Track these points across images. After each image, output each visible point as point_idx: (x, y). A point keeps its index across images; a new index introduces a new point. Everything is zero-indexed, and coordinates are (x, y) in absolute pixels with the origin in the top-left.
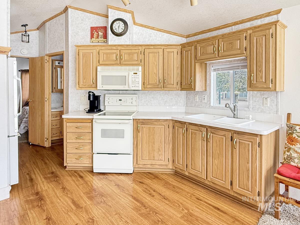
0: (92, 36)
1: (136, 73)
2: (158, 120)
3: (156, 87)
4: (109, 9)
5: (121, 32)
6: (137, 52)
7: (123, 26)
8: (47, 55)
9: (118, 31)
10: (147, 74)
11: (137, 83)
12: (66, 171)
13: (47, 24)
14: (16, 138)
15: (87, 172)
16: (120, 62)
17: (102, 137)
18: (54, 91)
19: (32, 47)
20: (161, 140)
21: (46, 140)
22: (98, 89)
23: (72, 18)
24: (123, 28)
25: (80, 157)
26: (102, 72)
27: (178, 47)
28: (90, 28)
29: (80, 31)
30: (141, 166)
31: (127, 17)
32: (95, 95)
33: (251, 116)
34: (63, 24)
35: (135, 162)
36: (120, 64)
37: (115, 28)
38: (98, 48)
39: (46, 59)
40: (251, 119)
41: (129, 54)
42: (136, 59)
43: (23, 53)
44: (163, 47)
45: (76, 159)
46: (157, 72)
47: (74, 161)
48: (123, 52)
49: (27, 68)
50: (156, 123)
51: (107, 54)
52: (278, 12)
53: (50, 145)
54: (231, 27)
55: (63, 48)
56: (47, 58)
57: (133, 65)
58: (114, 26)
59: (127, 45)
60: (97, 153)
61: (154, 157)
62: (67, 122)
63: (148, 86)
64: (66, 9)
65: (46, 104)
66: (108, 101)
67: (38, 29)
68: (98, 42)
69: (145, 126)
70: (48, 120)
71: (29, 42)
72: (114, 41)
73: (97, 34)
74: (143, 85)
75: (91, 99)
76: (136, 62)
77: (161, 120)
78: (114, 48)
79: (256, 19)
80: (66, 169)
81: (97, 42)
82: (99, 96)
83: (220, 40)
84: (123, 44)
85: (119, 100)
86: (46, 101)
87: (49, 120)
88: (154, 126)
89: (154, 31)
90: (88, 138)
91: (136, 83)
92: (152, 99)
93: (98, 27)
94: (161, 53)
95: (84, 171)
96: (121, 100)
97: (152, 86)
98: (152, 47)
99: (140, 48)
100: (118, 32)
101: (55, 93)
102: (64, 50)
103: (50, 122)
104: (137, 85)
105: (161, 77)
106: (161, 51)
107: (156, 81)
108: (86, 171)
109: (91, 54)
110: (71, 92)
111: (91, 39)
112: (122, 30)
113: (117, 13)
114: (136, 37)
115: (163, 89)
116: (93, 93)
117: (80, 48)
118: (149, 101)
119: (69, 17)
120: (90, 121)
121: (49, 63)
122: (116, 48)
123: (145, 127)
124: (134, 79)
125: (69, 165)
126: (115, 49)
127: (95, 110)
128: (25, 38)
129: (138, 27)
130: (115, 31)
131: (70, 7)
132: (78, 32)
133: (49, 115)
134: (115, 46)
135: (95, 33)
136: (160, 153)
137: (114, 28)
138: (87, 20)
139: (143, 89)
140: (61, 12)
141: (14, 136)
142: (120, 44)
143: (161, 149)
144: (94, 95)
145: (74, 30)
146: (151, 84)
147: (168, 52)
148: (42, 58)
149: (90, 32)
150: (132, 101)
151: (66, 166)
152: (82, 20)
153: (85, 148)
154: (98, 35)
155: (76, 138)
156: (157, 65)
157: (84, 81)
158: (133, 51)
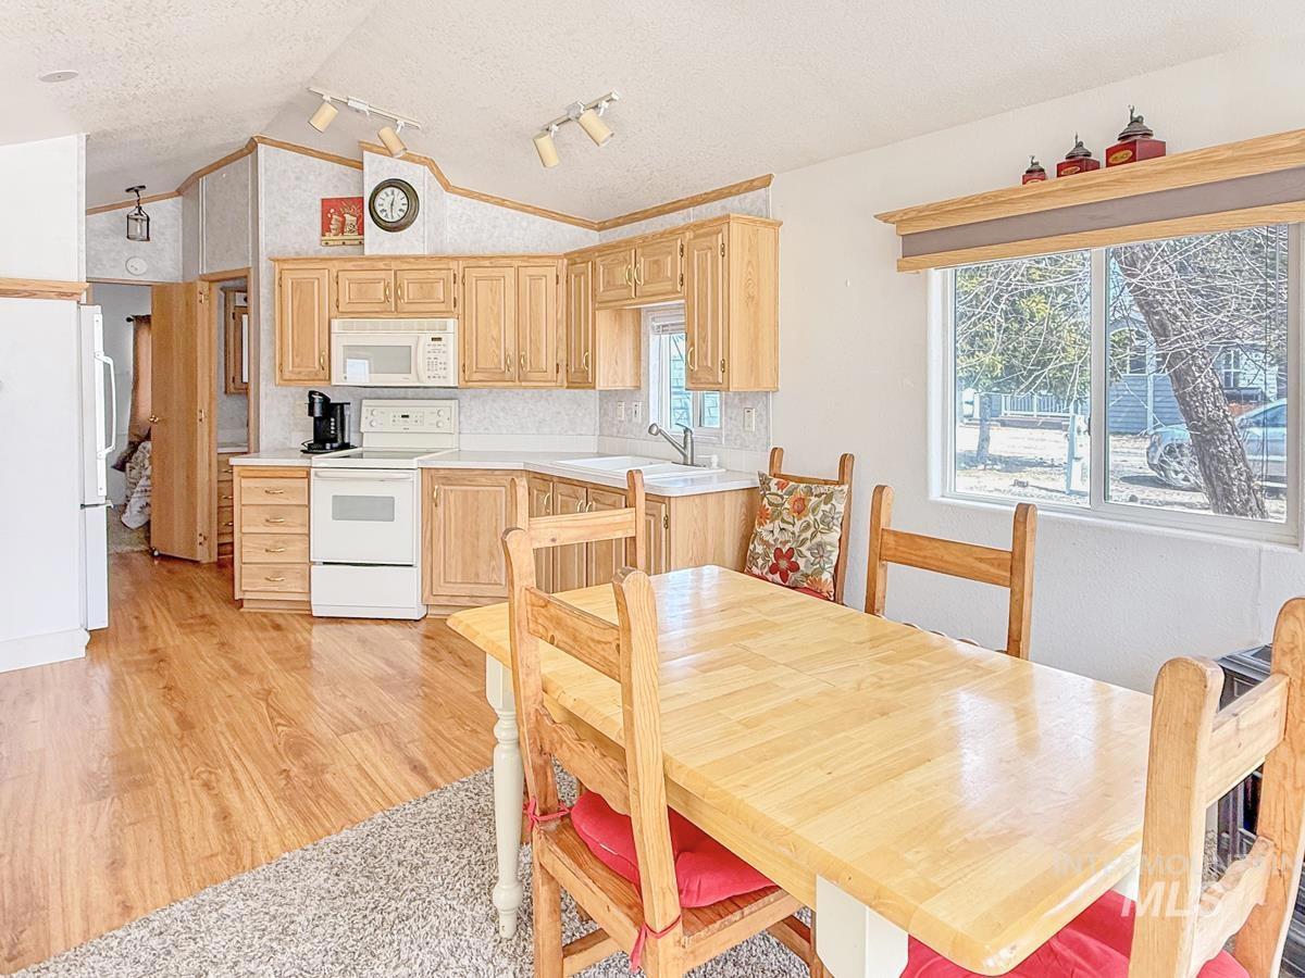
0: (326, 228)
1: (440, 339)
2: (489, 472)
3: (497, 377)
4: (365, 153)
5: (398, 218)
6: (442, 276)
7: (405, 201)
8: (203, 278)
9: (389, 214)
10: (472, 340)
11: (443, 366)
12: (242, 614)
13: (204, 182)
14: (102, 512)
15: (299, 618)
16: (394, 306)
17: (334, 518)
18: (232, 390)
19: (163, 250)
20: (496, 528)
21: (201, 539)
22: (334, 383)
23: (269, 173)
24: (405, 208)
25: (278, 573)
26: (345, 334)
27: (560, 261)
28: (319, 203)
29: (290, 211)
30: (442, 601)
31: (415, 175)
32: (332, 402)
33: (715, 459)
34: (247, 186)
35: (428, 589)
36: (398, 312)
37: (381, 208)
38: (335, 267)
39: (199, 289)
40: (715, 465)
41: (421, 283)
42: (442, 297)
43: (132, 270)
44: (516, 263)
45: (267, 579)
46: (500, 331)
47: (262, 584)
48: (405, 277)
49: (146, 311)
50: (483, 480)
51: (360, 282)
52: (766, 181)
53: (215, 558)
54: (685, 211)
55: (247, 258)
56: (203, 286)
57: (433, 314)
58: (378, 201)
59: (417, 258)
60: (325, 563)
61: (477, 575)
62: (243, 477)
63: (476, 377)
64: (252, 147)
65: (202, 430)
66: (371, 418)
67: (179, 192)
68: (344, 243)
69: (452, 488)
70: (207, 479)
71: (148, 238)
72: (381, 244)
73: (341, 219)
74: (461, 373)
75: (318, 413)
76: (442, 307)
77: (497, 473)
78: (381, 265)
79: (730, 194)
80: (242, 610)
81: (341, 242)
82: (342, 405)
83: (639, 251)
84: (405, 253)
85: (403, 416)
86: (201, 420)
87: (210, 480)
88: (476, 488)
89: (505, 210)
90: (299, 521)
91: (440, 366)
92: (502, 414)
93: (342, 199)
94: (510, 281)
95: (291, 615)
96: (407, 416)
97: (486, 375)
98: (487, 263)
99: (453, 265)
100: (390, 220)
101: (235, 396)
102: (250, 265)
103: (215, 485)
104: (443, 373)
105: (512, 348)
106: (510, 273)
107: (496, 360)
108: (297, 617)
109: (316, 284)
110: (266, 394)
111: (323, 235)
112: (402, 214)
113: (389, 164)
114: (455, 227)
115: (517, 383)
116: (321, 394)
117: (286, 266)
118: (493, 418)
119: (261, 170)
120: (304, 474)
121: (210, 303)
122: (385, 265)
123: (451, 491)
124: (432, 356)
125: (247, 596)
126: (383, 267)
127: (328, 446)
128: (138, 229)
129: (459, 197)
130: (382, 216)
131: (263, 140)
132: (287, 213)
133: (210, 465)
134: (382, 258)
135: (334, 216)
136: (493, 563)
137: (378, 209)
138: (311, 177)
139: (463, 383)
140: (241, 150)
141: (97, 505)
142: (397, 253)
143: (495, 552)
144: (326, 400)
145: (274, 208)
146: (484, 370)
147: (530, 276)
148: (189, 287)
149: (319, 215)
150: (438, 419)
151: (241, 600)
152: (297, 178)
153: (291, 548)
154: (343, 223)
155: (267, 521)
156: (499, 313)
157: (297, 360)
158: (433, 275)
